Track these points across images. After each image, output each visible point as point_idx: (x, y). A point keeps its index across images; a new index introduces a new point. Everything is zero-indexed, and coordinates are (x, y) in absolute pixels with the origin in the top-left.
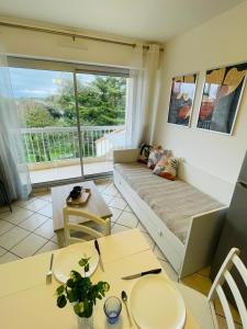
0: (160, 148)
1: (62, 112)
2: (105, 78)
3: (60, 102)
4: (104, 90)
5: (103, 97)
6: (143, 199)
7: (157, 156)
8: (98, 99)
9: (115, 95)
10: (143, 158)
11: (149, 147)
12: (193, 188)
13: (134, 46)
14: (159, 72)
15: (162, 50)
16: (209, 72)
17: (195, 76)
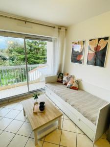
0: (68, 74)
1: (8, 58)
2: (30, 41)
3: (7, 52)
4: (31, 46)
5: (30, 50)
6: (66, 101)
7: (67, 78)
8: (28, 51)
9: (37, 49)
10: (60, 80)
11: (62, 74)
12: (88, 93)
13: (54, 27)
14: (65, 39)
15: (66, 30)
16: (90, 40)
17: (84, 42)
